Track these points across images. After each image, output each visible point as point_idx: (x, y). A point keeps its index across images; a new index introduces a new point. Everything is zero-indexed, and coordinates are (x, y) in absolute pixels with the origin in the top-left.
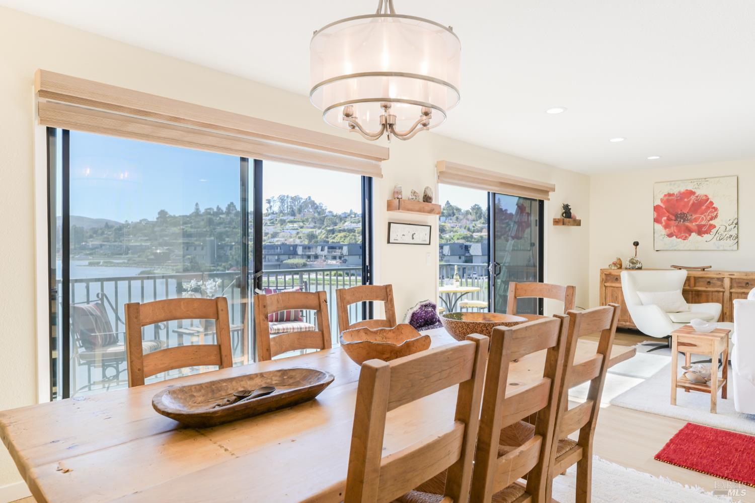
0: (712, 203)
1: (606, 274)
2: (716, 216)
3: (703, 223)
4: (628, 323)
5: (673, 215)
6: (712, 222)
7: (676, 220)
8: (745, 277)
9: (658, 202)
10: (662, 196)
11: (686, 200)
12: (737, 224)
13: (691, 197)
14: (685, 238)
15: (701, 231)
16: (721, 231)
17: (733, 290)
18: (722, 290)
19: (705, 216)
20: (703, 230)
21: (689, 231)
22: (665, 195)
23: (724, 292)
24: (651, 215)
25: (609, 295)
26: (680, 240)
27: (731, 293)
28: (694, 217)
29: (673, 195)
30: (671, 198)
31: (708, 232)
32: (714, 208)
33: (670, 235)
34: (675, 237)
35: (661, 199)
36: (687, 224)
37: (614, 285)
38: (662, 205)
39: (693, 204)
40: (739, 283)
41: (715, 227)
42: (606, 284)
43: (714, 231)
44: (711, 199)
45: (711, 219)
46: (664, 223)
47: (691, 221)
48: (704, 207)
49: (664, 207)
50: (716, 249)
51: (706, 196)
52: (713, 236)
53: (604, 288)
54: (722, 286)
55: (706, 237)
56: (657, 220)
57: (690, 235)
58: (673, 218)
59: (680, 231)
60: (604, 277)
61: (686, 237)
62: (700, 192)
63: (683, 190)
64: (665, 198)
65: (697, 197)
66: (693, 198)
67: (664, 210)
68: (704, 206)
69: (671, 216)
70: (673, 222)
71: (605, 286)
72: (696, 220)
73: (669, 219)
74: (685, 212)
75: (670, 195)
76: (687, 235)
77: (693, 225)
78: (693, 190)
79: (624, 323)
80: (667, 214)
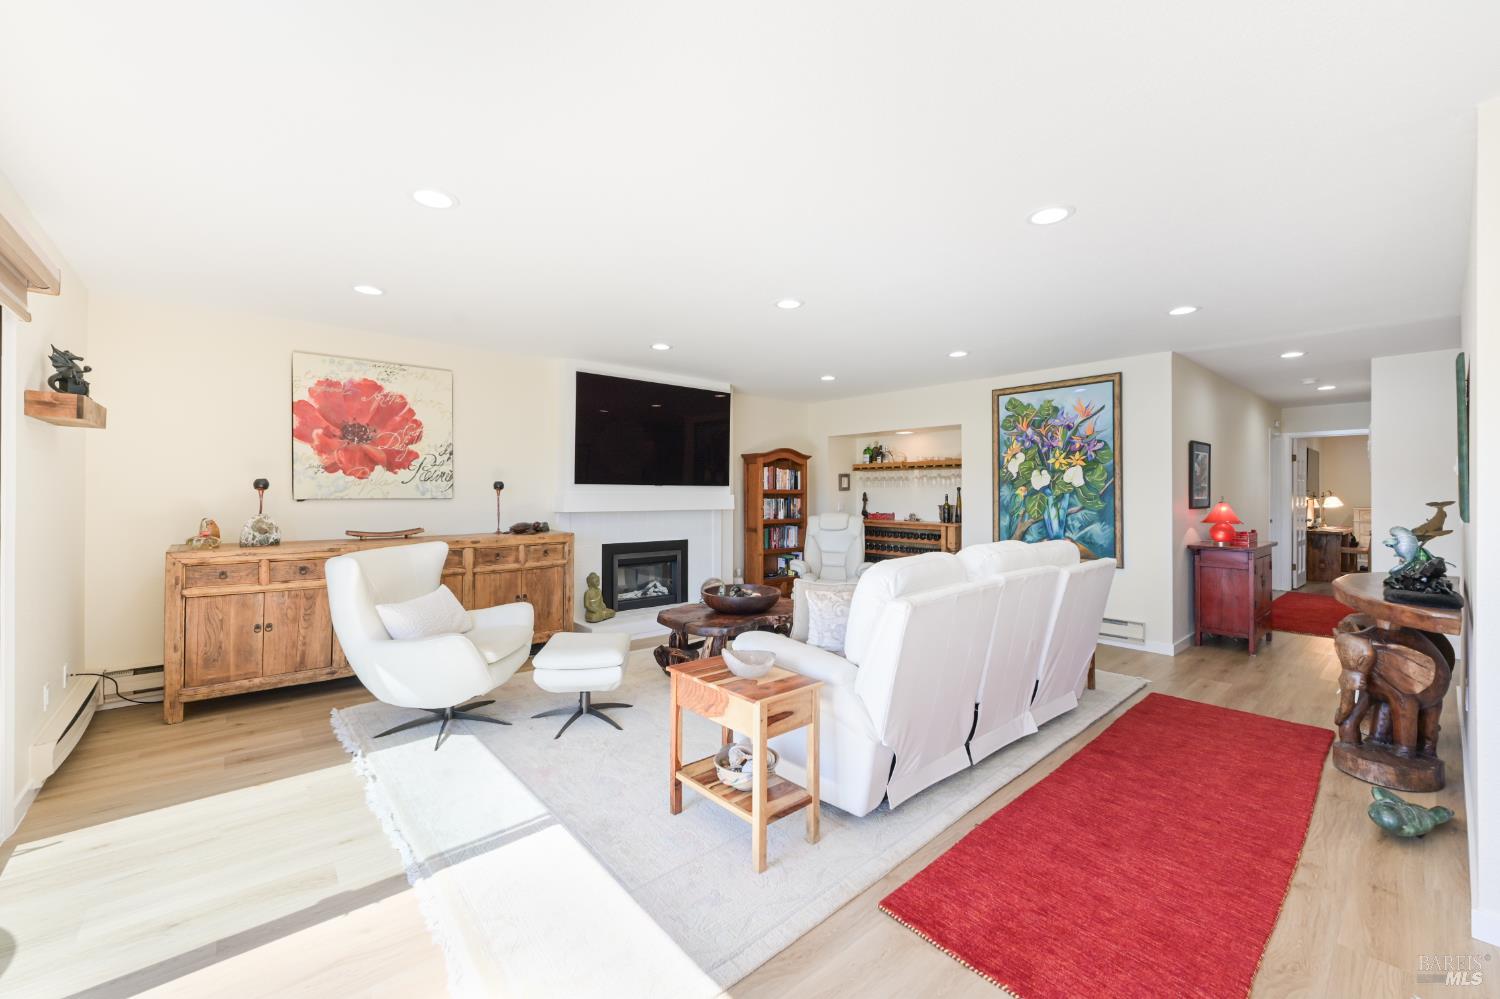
0: (411, 412)
1: (186, 565)
2: (419, 438)
3: (397, 447)
4: (257, 681)
5: (336, 425)
6: (411, 447)
7: (343, 437)
8: (495, 545)
9: (302, 395)
10: (312, 383)
11: (364, 399)
12: (451, 454)
13: (375, 395)
14: (363, 476)
16: (428, 464)
17: (478, 569)
18: (460, 570)
19: (400, 434)
20: (397, 460)
21: (371, 462)
22: (320, 383)
23: (463, 574)
24: (284, 421)
25: (195, 621)
26: (352, 478)
27: (474, 574)
28: (380, 434)
29: (336, 384)
30: (332, 390)
31: (405, 465)
32: (415, 421)
33: (331, 468)
34: (341, 472)
35: (310, 390)
36: (367, 446)
37: (213, 591)
38: (312, 402)
39: (379, 409)
40: (486, 555)
41: (416, 456)
42: (185, 592)
43: (416, 463)
44: (412, 404)
45: (411, 442)
46: (316, 442)
47: (374, 443)
48: (398, 418)
49: (316, 406)
50: (419, 496)
51: (402, 397)
52: (414, 472)
53: (179, 603)
54: (460, 563)
55: (403, 474)
56: (297, 434)
57: (372, 470)
58: (338, 432)
59: (351, 460)
60: (180, 572)
61: (364, 473)
62: (393, 387)
63: (358, 377)
64: (320, 390)
65: (386, 396)
66: (378, 397)
67: (317, 414)
68: (396, 414)
69: (332, 428)
70: (336, 442)
71: (182, 596)
72: (383, 441)
73: (328, 434)
74: (364, 422)
75: (329, 383)
76: (367, 469)
77: (377, 451)
78: (379, 383)
79: (246, 683)
80: (325, 423)
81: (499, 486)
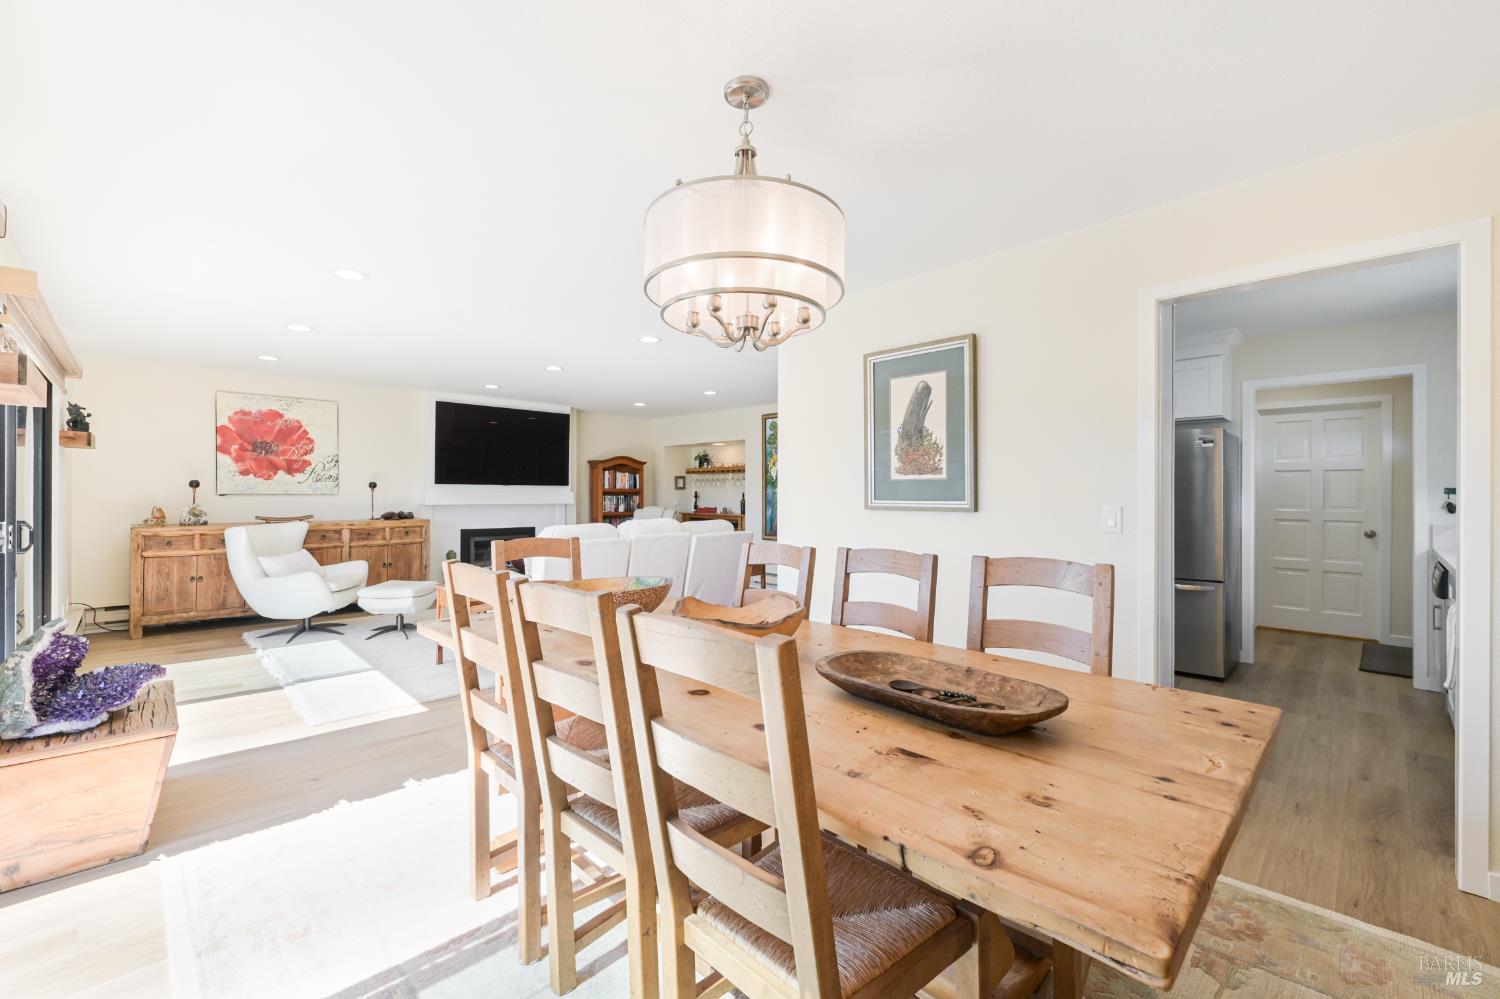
0: (306, 432)
1: (144, 536)
2: (311, 451)
3: (294, 458)
4: (192, 614)
5: (249, 443)
6: (306, 458)
7: (254, 451)
8: (366, 527)
9: (223, 421)
10: (230, 413)
11: (269, 423)
12: (337, 462)
13: (277, 421)
14: (269, 478)
15: (292, 468)
16: (318, 469)
17: (353, 544)
18: (339, 544)
19: (297, 449)
20: (294, 467)
21: (275, 468)
22: (236, 413)
23: (342, 547)
24: (210, 440)
25: (150, 572)
26: (260, 480)
27: (350, 547)
28: (281, 448)
29: (249, 413)
30: (245, 418)
31: (301, 470)
32: (309, 439)
33: (245, 473)
34: (252, 475)
35: (229, 418)
36: (271, 457)
37: (163, 553)
38: (231, 426)
39: (280, 431)
40: (360, 534)
41: (310, 464)
42: (144, 554)
43: (309, 469)
44: (306, 426)
45: (306, 454)
46: (234, 454)
47: (277, 454)
48: (295, 437)
49: (234, 429)
50: (311, 492)
51: (298, 422)
52: (306, 476)
53: (140, 561)
54: (340, 539)
55: (299, 476)
56: (221, 449)
57: (275, 474)
58: (250, 448)
59: (260, 467)
60: (140, 541)
61: (270, 476)
62: (291, 415)
63: (265, 407)
64: (236, 417)
65: (286, 421)
66: (280, 423)
67: (234, 435)
68: (294, 434)
69: (246, 445)
70: (249, 454)
71: (142, 556)
72: (284, 452)
73: (242, 448)
74: (269, 440)
75: (243, 413)
76: (271, 473)
77: (280, 460)
78: (281, 412)
79: (184, 615)
80: (240, 441)
81: (373, 486)
